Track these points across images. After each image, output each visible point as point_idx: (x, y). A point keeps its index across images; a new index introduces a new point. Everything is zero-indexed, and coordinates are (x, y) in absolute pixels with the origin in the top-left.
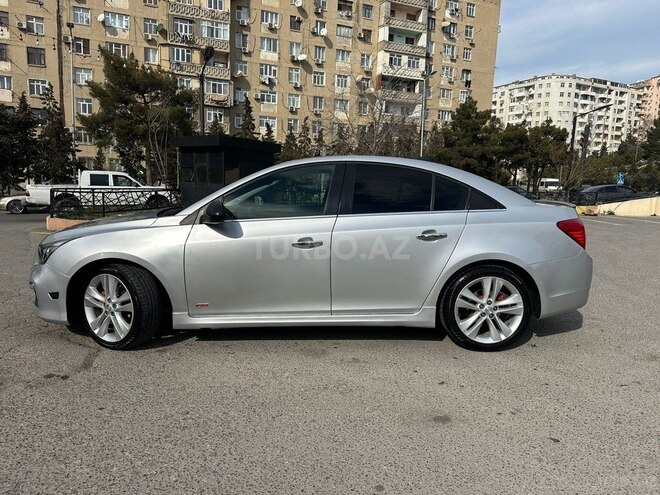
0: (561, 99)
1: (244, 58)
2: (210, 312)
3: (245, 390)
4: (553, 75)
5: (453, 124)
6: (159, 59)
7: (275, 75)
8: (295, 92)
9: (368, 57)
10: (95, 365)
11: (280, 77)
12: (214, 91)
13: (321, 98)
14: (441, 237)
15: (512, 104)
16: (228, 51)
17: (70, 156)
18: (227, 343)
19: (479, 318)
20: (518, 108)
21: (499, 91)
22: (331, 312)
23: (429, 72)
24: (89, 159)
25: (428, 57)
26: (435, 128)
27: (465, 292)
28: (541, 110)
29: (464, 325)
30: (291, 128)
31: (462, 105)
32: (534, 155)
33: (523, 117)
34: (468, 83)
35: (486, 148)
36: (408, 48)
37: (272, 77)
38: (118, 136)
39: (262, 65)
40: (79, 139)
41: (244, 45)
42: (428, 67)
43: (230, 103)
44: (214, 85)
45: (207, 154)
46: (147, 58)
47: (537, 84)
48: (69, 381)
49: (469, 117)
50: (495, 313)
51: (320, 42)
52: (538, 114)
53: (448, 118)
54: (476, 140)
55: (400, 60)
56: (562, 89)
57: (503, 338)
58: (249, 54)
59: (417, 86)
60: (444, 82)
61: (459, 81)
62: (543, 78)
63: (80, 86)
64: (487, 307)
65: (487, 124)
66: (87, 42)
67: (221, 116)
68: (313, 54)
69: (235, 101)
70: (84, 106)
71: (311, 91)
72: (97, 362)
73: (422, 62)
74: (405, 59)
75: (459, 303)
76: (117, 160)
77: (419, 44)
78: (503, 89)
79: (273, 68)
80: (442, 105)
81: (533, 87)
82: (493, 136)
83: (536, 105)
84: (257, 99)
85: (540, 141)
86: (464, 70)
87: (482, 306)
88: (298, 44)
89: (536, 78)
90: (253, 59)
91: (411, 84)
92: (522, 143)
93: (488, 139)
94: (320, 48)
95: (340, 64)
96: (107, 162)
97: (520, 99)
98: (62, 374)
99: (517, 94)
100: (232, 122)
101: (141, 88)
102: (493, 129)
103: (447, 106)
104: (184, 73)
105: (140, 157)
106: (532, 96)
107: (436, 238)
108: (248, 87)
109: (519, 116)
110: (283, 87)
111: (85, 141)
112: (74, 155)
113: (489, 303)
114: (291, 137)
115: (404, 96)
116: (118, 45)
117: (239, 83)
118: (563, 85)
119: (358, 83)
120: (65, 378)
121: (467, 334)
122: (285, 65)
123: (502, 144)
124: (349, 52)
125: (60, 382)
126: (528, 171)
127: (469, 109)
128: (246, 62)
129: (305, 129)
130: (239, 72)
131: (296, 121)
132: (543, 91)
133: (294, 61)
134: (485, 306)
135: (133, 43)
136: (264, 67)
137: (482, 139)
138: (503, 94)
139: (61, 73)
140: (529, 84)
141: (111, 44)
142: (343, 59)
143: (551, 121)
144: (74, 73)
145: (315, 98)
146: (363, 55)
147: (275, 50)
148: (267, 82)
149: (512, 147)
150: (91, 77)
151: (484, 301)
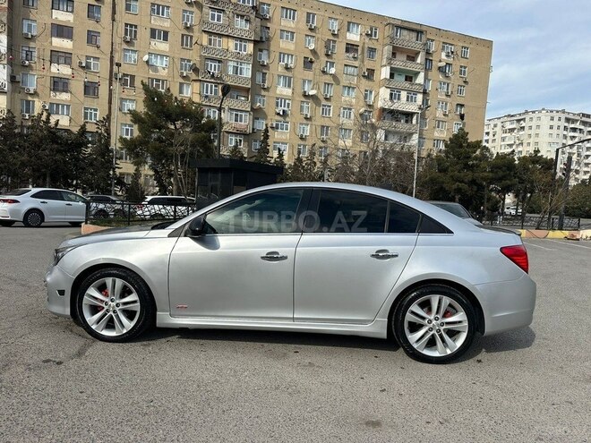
0: (551, 131)
1: (263, 93)
2: (188, 313)
3: (206, 385)
4: (543, 109)
5: (446, 152)
6: (191, 93)
7: (288, 107)
8: (305, 121)
9: (371, 92)
10: (87, 354)
11: (293, 110)
12: (236, 120)
13: (328, 127)
14: (393, 256)
15: (504, 135)
16: (249, 86)
17: (111, 172)
18: (202, 341)
19: (427, 332)
20: (510, 139)
21: (492, 123)
22: (293, 319)
23: (425, 105)
24: (128, 174)
25: (425, 93)
26: (429, 155)
27: (415, 308)
28: (531, 140)
29: (413, 338)
30: (299, 153)
31: (455, 136)
32: (522, 181)
33: (514, 147)
34: (462, 117)
35: (476, 175)
36: (407, 85)
37: (286, 109)
38: (153, 156)
39: (278, 99)
40: (121, 158)
41: (264, 81)
42: (425, 101)
43: (249, 131)
44: (237, 115)
45: (220, 175)
46: (181, 92)
47: (527, 117)
48: (62, 366)
49: (461, 146)
50: (442, 328)
51: (328, 79)
52: (529, 144)
53: (442, 147)
54: (467, 166)
55: (399, 95)
56: (552, 123)
57: (449, 352)
58: (267, 90)
59: (415, 117)
60: (439, 114)
61: (453, 114)
62: (533, 112)
63: (125, 113)
64: (434, 322)
65: (478, 152)
66: (133, 77)
67: (240, 141)
68: (322, 90)
69: (253, 129)
70: (127, 130)
71: (319, 121)
72: (89, 351)
73: (420, 97)
74: (404, 95)
75: (409, 317)
76: (151, 176)
77: (417, 82)
78: (496, 121)
79: (287, 101)
80: (437, 134)
81: (524, 119)
82: (483, 164)
83: (526, 137)
84: (272, 128)
85: (528, 169)
86: (458, 105)
87: (430, 321)
88: (310, 81)
89: (527, 112)
90: (271, 93)
91: (409, 115)
92: (511, 171)
93: (478, 166)
94: (328, 84)
95: (345, 98)
96: (142, 178)
97: (512, 130)
98: (58, 360)
99: (508, 126)
100: (250, 146)
101: (174, 116)
102: (483, 158)
103: (442, 136)
104: (212, 104)
105: (170, 175)
106: (523, 128)
107: (389, 257)
108: (265, 117)
109: (511, 146)
110: (295, 117)
111: (126, 159)
112: (114, 171)
113: (436, 319)
114: (299, 160)
115: (402, 126)
116: (158, 80)
117: (257, 113)
118: (552, 119)
119: (361, 115)
120: (59, 363)
121: (415, 346)
122: (298, 99)
123: (492, 171)
124: (354, 88)
125: (54, 367)
126: (516, 196)
127: (461, 140)
128: (264, 96)
129: (312, 154)
130: (258, 104)
131: (305, 146)
132: (534, 124)
133: (305, 95)
134: (433, 322)
135: (170, 79)
136: (279, 100)
137: (473, 166)
138: (495, 126)
139: (110, 102)
140: (520, 118)
141: (152, 80)
142: (348, 94)
143: (538, 151)
144: (121, 103)
145: (323, 127)
146: (366, 91)
147: (289, 86)
148: (281, 113)
149: (501, 174)
150: (134, 106)
151: (432, 317)
